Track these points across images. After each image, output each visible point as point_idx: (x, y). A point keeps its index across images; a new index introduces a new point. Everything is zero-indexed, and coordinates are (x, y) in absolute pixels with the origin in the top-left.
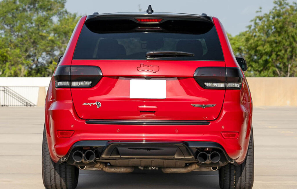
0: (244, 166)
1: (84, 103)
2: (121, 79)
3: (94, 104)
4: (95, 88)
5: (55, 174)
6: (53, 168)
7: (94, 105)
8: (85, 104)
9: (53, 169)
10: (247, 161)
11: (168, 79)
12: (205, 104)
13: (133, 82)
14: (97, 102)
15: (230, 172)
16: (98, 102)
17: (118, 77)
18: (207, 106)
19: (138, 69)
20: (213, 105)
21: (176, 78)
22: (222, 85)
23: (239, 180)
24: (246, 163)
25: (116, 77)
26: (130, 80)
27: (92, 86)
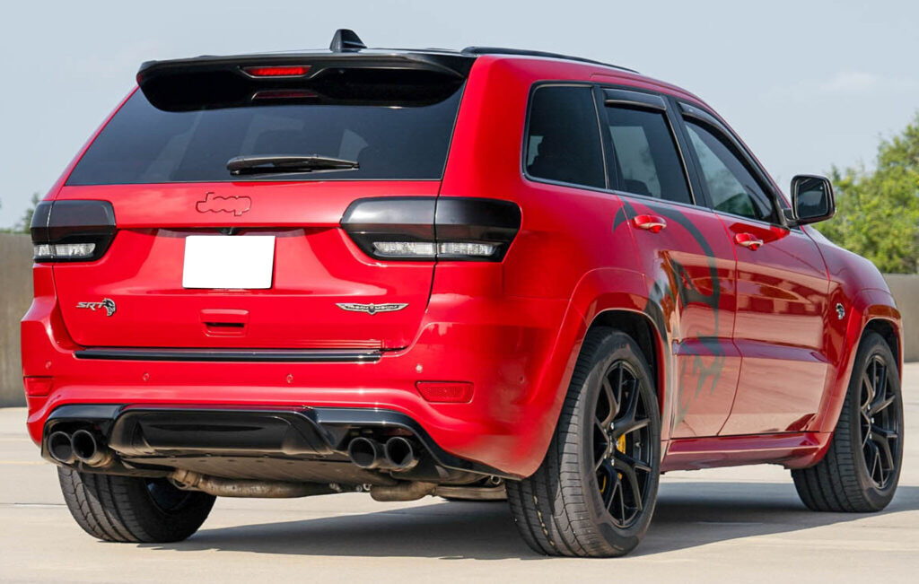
0: (557, 482)
1: (80, 303)
2: (165, 236)
3: (100, 304)
4: (103, 261)
5: (87, 499)
6: (80, 481)
7: (100, 306)
8: (82, 305)
9: (81, 485)
10: (562, 470)
11: (280, 233)
12: (374, 303)
13: (193, 242)
14: (105, 300)
15: (523, 500)
16: (109, 300)
17: (153, 230)
18: (382, 307)
19: (199, 207)
20: (398, 306)
21: (302, 230)
22: (426, 249)
23: (553, 524)
24: (562, 476)
25: (151, 230)
26: (184, 237)
27: (97, 255)
